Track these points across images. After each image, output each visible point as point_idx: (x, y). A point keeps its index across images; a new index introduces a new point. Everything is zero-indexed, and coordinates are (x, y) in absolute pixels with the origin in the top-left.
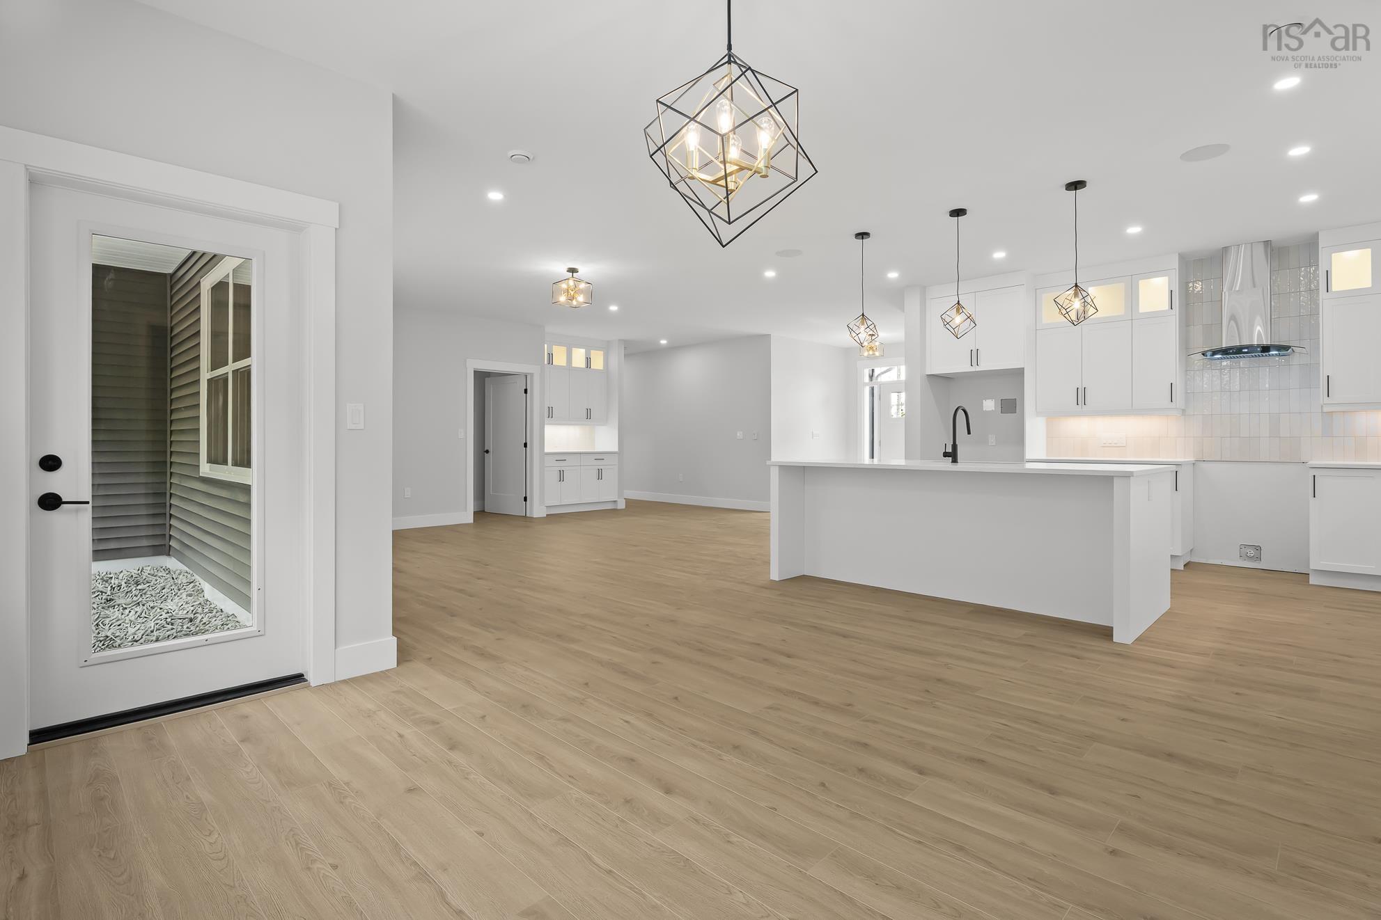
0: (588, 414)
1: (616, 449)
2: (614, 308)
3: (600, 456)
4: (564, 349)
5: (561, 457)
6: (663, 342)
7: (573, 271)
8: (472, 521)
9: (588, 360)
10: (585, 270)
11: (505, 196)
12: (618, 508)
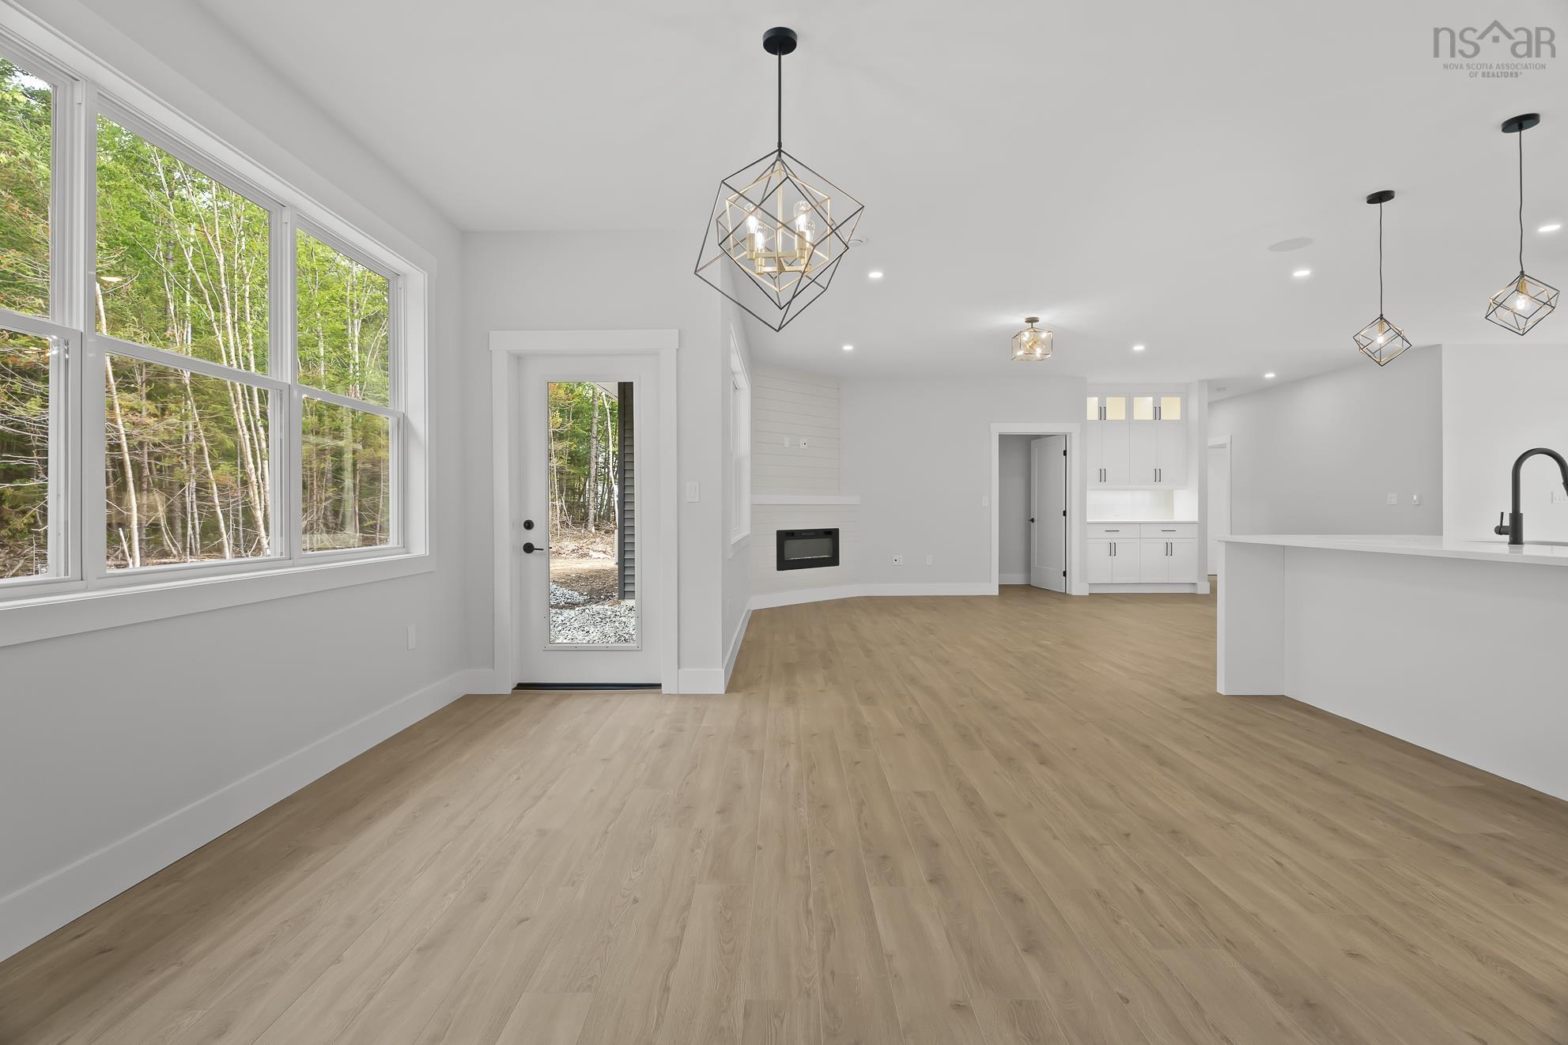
0: (1158, 476)
1: (1195, 518)
2: (1139, 348)
3: (1169, 528)
4: (1122, 401)
5: (1112, 528)
6: (1270, 375)
7: (1032, 320)
8: (997, 594)
9: (1157, 412)
10: (1044, 318)
11: (884, 274)
12: (1199, 593)
